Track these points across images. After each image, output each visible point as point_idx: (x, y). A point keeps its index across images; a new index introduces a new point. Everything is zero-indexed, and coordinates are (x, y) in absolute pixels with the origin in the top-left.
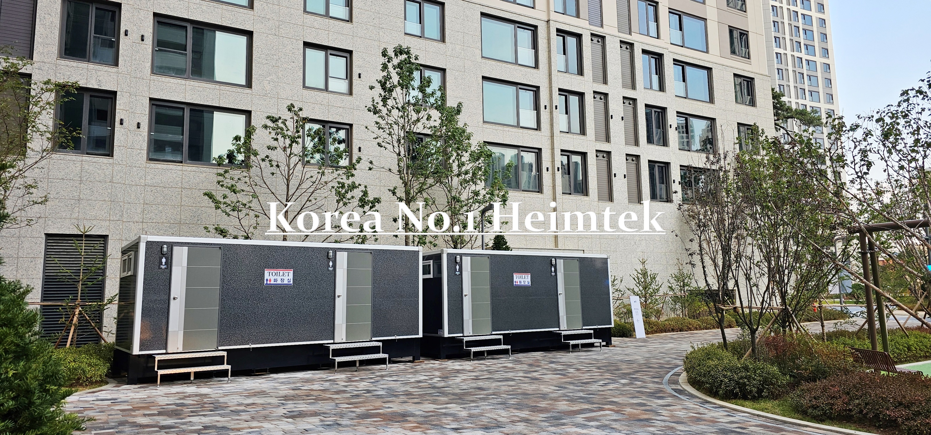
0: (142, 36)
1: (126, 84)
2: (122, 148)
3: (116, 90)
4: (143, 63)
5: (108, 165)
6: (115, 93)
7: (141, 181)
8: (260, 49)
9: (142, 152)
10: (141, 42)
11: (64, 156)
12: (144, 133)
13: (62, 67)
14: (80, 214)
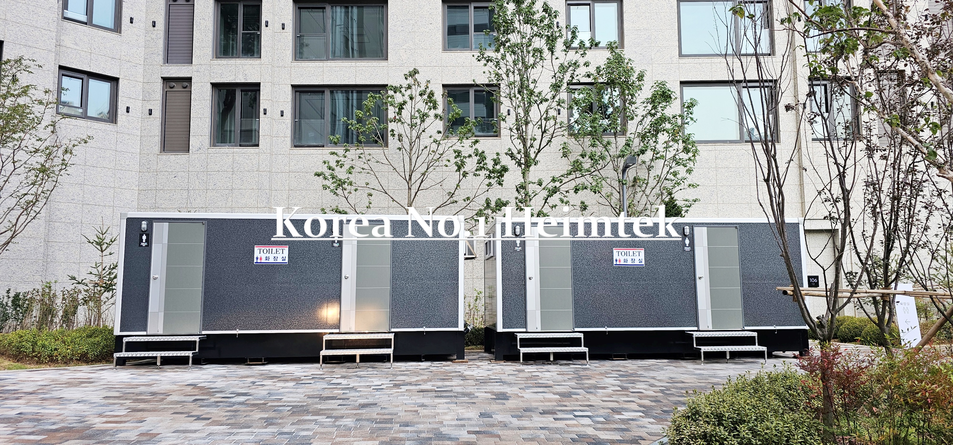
0: (283, 25)
1: (268, 74)
2: (266, 137)
3: (259, 81)
4: (284, 52)
5: (255, 155)
6: (258, 85)
7: (286, 168)
8: (395, 16)
9: (286, 139)
10: (282, 31)
11: (219, 150)
12: (288, 121)
13: (215, 67)
14: (234, 203)
